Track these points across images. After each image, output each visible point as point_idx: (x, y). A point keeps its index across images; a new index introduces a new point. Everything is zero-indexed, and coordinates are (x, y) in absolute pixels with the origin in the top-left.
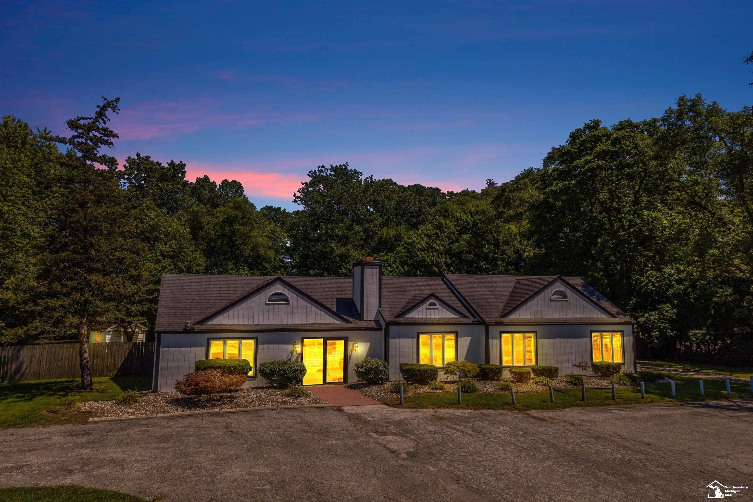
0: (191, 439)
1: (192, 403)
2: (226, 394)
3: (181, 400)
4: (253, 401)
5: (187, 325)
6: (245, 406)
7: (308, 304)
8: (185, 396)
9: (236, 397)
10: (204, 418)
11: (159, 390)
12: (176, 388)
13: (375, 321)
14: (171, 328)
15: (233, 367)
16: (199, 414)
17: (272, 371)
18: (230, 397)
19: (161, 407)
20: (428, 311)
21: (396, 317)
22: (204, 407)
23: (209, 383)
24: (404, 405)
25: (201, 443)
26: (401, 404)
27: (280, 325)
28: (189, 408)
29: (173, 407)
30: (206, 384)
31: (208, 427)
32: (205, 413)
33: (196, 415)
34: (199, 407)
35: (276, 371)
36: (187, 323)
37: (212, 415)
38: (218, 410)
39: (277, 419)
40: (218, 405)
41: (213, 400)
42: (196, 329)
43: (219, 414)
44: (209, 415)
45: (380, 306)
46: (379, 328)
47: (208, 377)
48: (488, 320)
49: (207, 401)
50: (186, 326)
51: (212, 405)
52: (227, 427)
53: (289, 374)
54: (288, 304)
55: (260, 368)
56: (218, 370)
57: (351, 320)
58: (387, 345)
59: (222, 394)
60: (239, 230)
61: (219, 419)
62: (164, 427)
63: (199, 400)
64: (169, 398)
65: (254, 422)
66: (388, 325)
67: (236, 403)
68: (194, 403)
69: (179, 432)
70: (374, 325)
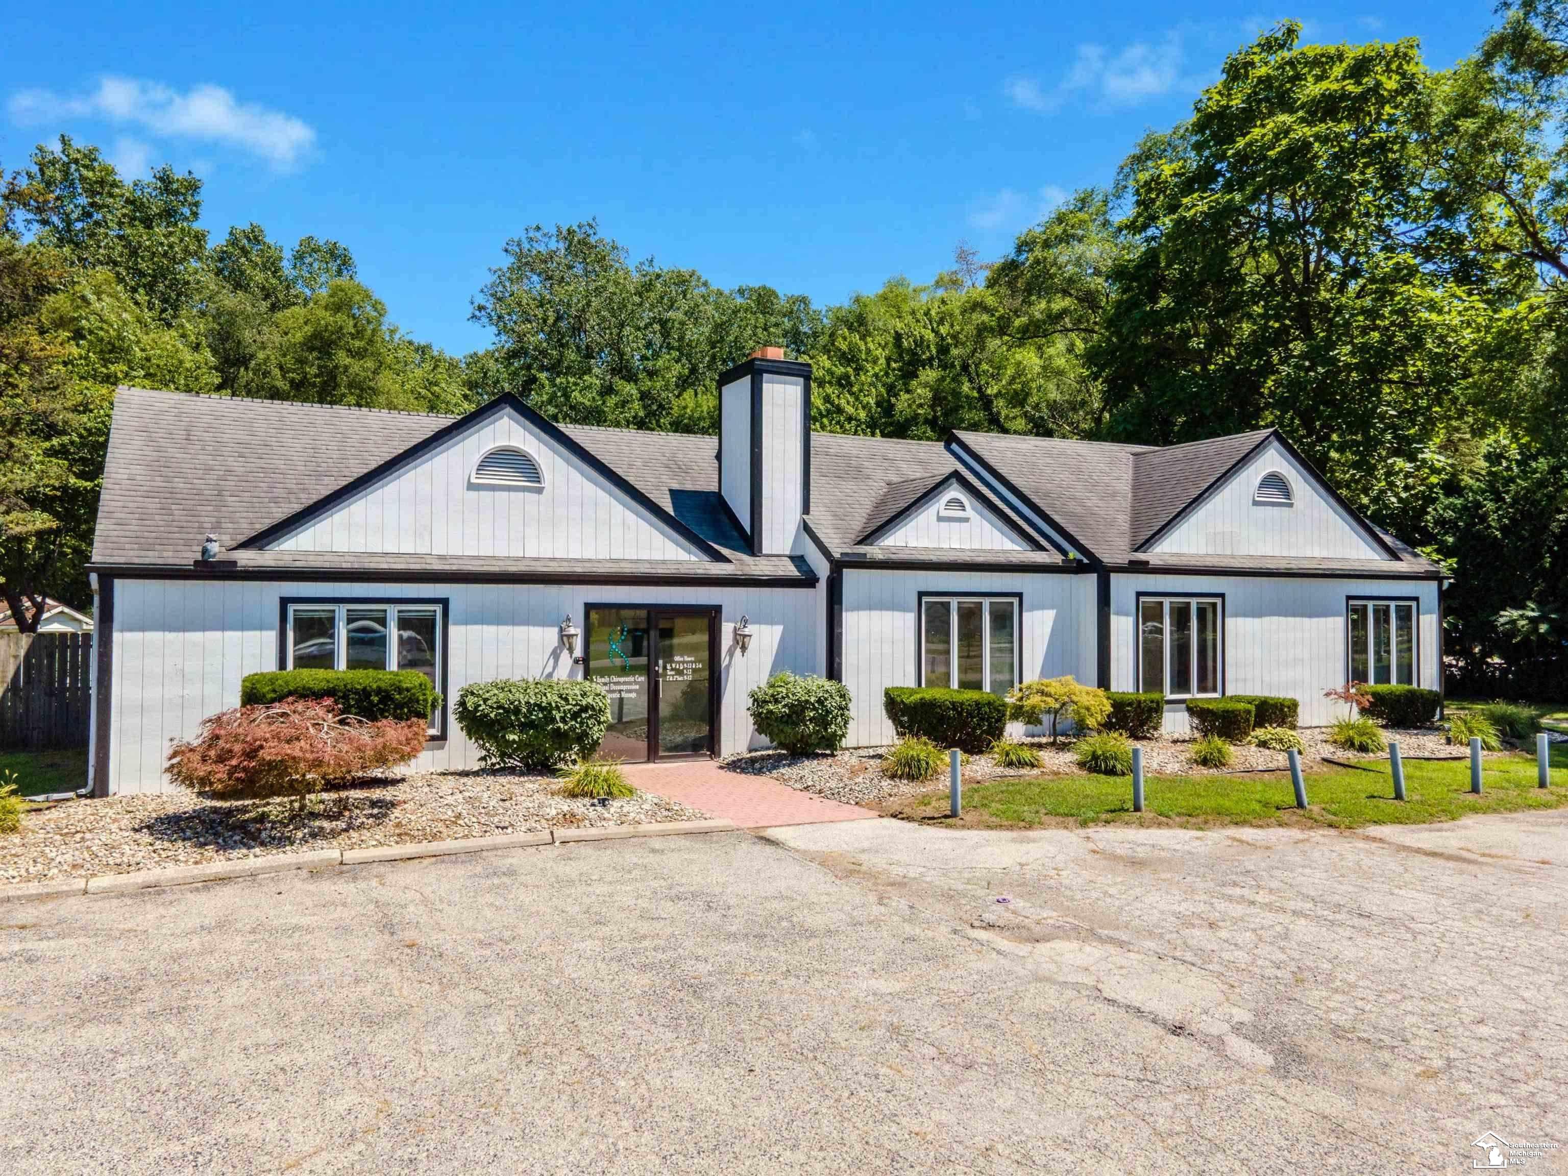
0: (232, 995)
1: (233, 828)
2: (356, 794)
3: (189, 819)
4: (459, 816)
5: (210, 546)
6: (435, 836)
7: (601, 493)
8: (209, 803)
9: (393, 805)
10: (282, 887)
11: (112, 787)
12: (169, 769)
13: (792, 558)
14: (151, 558)
15: (379, 691)
16: (264, 870)
17: (507, 711)
18: (374, 804)
19: (110, 848)
20: (942, 524)
21: (860, 543)
22: (283, 841)
23: (297, 745)
24: (968, 818)
25: (283, 1017)
26: (954, 814)
27: (517, 559)
28: (224, 846)
29: (158, 845)
30: (287, 749)
31: (309, 930)
32: (288, 867)
33: (253, 875)
34: (263, 844)
35: (517, 711)
36: (209, 540)
37: (315, 873)
38: (335, 854)
39: (571, 882)
40: (334, 834)
41: (314, 815)
42: (241, 563)
43: (341, 869)
44: (304, 873)
45: (806, 509)
46: (808, 580)
47: (294, 726)
48: (1107, 557)
49: (292, 818)
50: (205, 551)
51: (314, 835)
52: (388, 927)
53: (563, 720)
54: (540, 491)
55: (462, 704)
56: (328, 702)
57: (725, 551)
58: (836, 631)
59: (343, 794)
60: (346, 368)
61: (346, 888)
62: (110, 936)
63: (262, 818)
64: (150, 811)
65: (489, 898)
66: (838, 566)
67: (399, 825)
68: (242, 827)
69: (177, 957)
70: (792, 571)
